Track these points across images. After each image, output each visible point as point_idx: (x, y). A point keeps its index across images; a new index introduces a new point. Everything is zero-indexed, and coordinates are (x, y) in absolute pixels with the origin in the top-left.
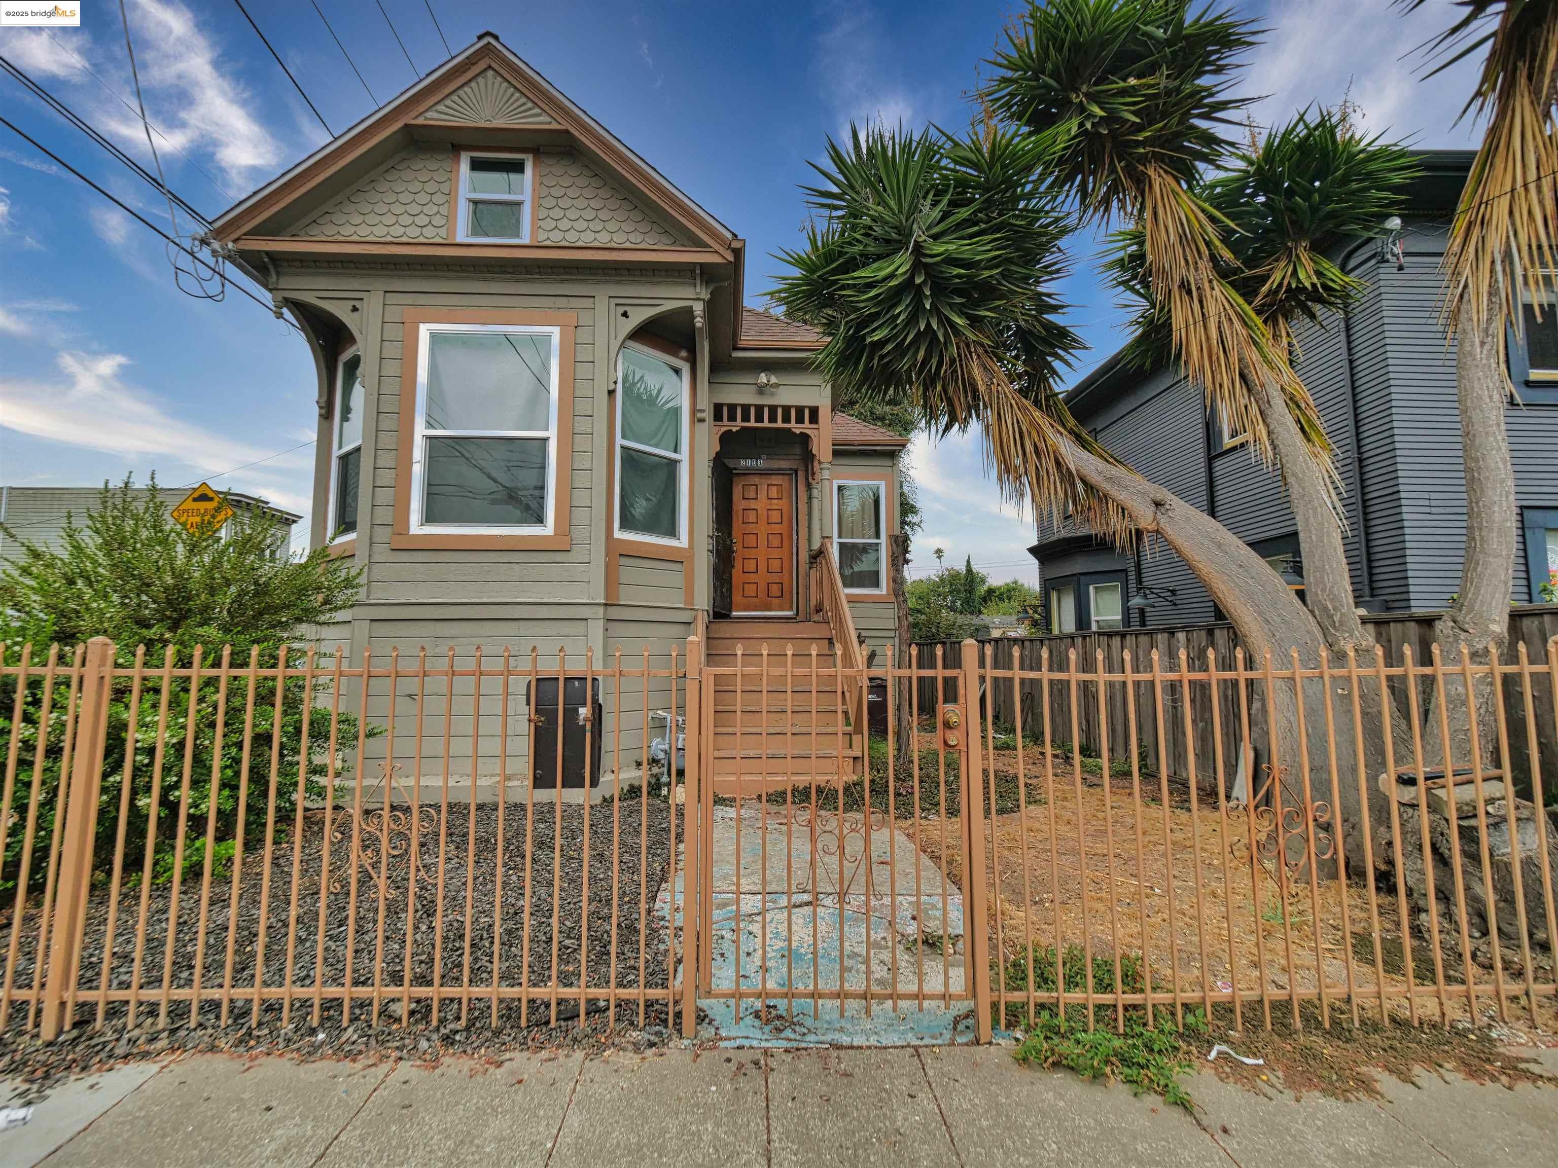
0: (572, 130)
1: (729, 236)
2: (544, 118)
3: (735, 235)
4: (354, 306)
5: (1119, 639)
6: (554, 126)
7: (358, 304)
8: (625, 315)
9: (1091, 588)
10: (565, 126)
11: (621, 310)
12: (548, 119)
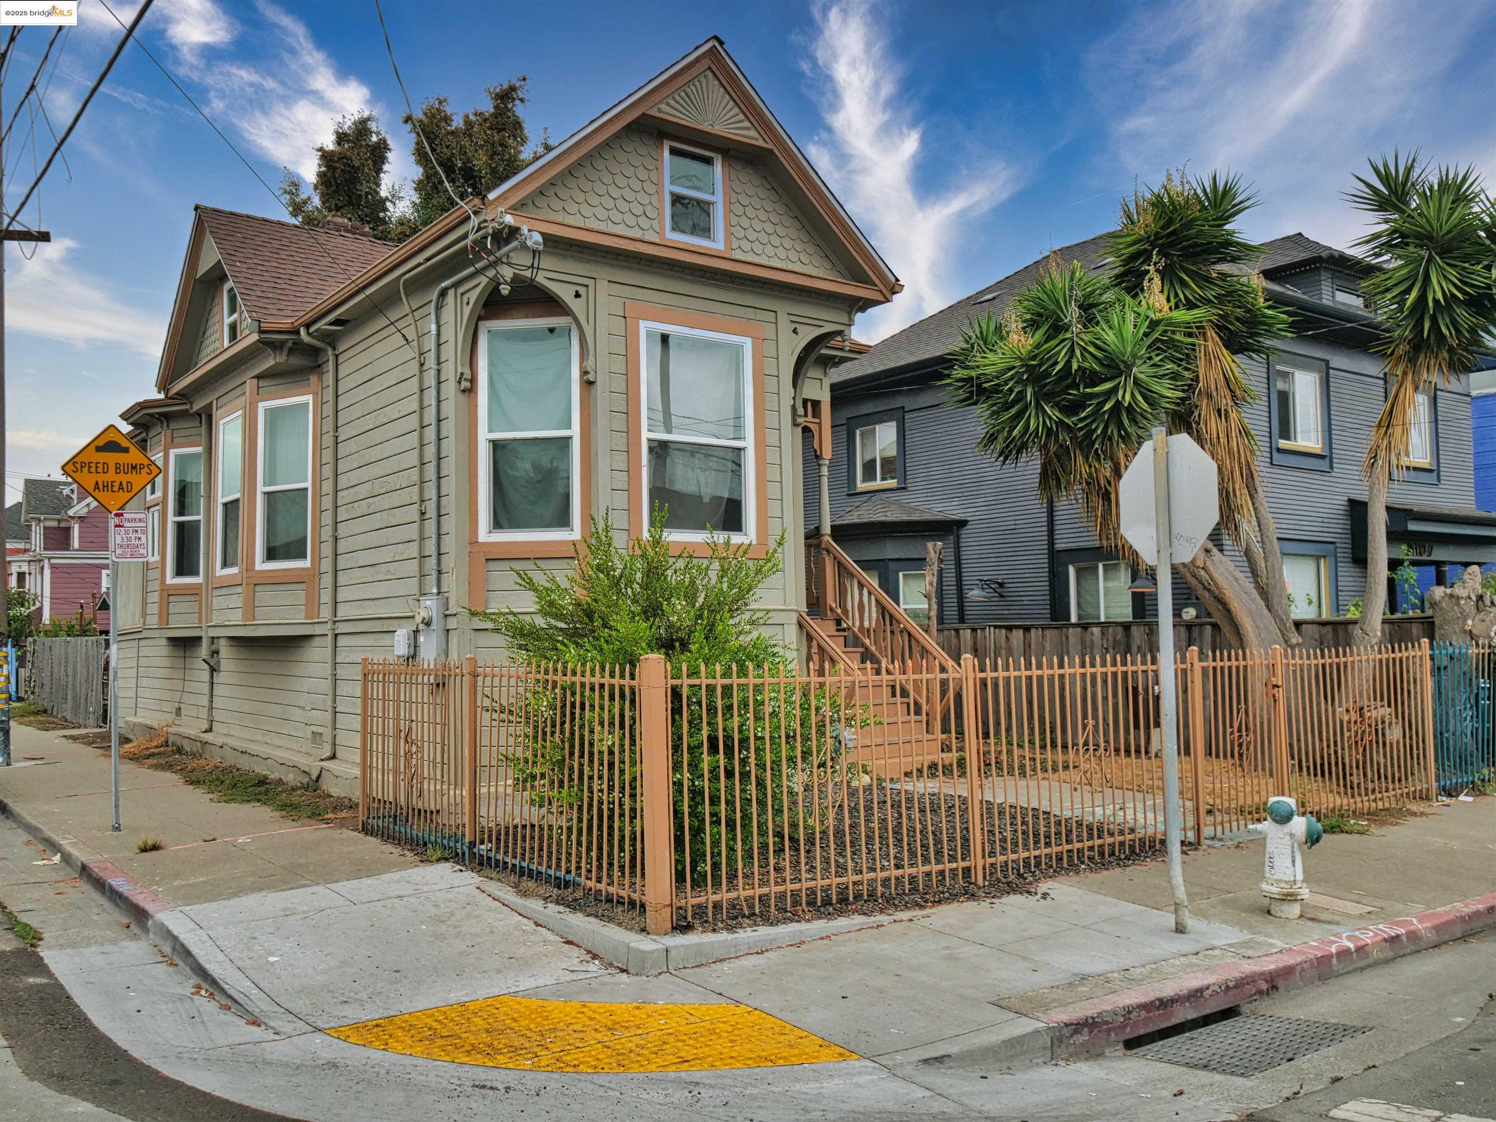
0: (776, 151)
1: (893, 280)
2: (753, 133)
3: (897, 280)
4: (577, 292)
5: (1021, 632)
6: (760, 143)
7: (582, 291)
8: (795, 331)
9: (901, 574)
10: (770, 146)
11: (794, 326)
12: (757, 135)
